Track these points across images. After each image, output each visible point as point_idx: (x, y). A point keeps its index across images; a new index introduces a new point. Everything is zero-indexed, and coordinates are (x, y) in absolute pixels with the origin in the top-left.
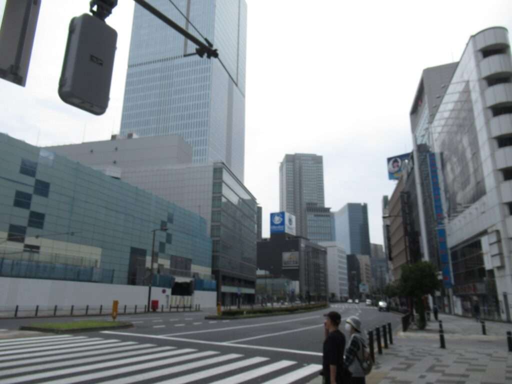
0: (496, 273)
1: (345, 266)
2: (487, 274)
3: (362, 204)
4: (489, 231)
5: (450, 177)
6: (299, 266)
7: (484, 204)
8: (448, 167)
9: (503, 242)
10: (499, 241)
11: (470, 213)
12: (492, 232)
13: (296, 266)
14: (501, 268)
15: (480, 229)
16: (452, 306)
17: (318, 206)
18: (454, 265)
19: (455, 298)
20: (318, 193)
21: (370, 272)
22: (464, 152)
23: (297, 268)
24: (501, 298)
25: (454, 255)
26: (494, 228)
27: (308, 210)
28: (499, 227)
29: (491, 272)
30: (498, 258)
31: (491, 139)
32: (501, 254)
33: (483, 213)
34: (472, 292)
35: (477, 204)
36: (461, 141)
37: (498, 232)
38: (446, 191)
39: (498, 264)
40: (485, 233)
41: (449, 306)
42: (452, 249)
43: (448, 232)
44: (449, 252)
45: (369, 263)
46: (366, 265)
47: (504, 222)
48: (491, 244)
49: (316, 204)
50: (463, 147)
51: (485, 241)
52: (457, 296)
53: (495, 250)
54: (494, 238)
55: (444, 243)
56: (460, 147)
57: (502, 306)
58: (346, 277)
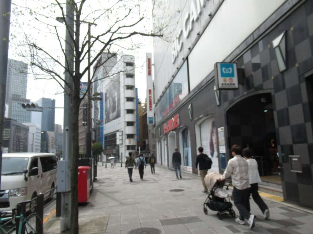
0: (120, 146)
1: (40, 138)
2: (117, 146)
3: (52, 99)
4: (120, 130)
5: (108, 105)
6: (9, 138)
7: (119, 120)
8: (108, 101)
9: (124, 135)
10: (122, 135)
11: (114, 123)
12: (121, 131)
13: (7, 138)
14: (122, 144)
15: (117, 129)
16: (102, 159)
17: (21, 97)
18: (105, 142)
19: (104, 155)
20: (22, 89)
21: (54, 141)
22: (115, 98)
23: (8, 139)
24: (120, 155)
25: (106, 138)
26: (122, 130)
27: (13, 99)
28: (123, 130)
29: (118, 145)
30: (121, 141)
31: (125, 97)
32: (122, 139)
33: (119, 123)
34: (111, 153)
35: (117, 120)
36: (114, 93)
37: (122, 132)
38: (106, 111)
39: (121, 143)
40: (118, 131)
41: (101, 158)
42: (105, 135)
43: (104, 128)
44: (104, 136)
45: (54, 136)
46: (52, 137)
47: (125, 128)
48: (120, 136)
49: (20, 96)
50: (115, 96)
51: (118, 134)
52: (105, 154)
53: (121, 138)
54: (121, 134)
55: (102, 132)
56: (114, 95)
57: (120, 157)
58: (40, 145)
